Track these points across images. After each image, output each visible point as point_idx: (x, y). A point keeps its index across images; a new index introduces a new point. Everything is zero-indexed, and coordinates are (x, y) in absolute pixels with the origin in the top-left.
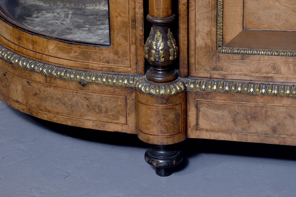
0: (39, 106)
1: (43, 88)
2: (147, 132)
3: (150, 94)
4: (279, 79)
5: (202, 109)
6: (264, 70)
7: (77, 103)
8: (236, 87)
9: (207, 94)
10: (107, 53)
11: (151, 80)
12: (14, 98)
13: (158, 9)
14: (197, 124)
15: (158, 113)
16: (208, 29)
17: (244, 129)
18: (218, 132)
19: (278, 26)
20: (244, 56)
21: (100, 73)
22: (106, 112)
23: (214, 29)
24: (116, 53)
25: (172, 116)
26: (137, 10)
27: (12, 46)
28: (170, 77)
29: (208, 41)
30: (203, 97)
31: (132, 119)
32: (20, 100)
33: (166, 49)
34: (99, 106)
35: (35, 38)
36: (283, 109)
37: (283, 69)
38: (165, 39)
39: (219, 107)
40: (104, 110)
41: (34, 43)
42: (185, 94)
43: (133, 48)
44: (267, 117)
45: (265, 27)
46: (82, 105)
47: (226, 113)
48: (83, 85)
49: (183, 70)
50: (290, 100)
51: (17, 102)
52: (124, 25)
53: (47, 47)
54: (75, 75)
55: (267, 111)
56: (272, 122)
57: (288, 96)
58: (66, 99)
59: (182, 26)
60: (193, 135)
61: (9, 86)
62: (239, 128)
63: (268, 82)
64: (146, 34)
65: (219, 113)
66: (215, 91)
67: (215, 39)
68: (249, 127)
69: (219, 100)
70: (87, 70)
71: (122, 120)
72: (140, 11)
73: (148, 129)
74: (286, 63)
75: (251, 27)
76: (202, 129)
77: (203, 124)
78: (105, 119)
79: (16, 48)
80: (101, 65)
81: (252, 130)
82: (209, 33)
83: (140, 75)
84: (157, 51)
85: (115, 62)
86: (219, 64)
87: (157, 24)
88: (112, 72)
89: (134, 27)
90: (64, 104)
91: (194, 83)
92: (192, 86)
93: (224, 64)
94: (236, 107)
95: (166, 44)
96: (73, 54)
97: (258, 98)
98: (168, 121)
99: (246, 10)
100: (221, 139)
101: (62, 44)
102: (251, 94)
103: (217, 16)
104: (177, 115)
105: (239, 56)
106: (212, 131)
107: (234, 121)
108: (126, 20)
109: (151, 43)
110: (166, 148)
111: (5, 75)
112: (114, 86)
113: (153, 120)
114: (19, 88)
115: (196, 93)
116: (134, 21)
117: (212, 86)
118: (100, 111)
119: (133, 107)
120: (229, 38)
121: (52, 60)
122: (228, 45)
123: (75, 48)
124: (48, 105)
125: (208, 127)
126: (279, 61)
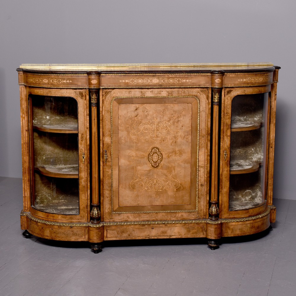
0: (55, 236)
1: (57, 230)
2: (93, 239)
3: (94, 227)
4: (129, 220)
5: (108, 231)
6: (125, 218)
7: (69, 233)
8: (118, 223)
9: (109, 226)
10: (78, 217)
11: (92, 223)
12: (46, 235)
13: (95, 202)
14: (107, 236)
15: (96, 233)
16: (109, 207)
17: (120, 236)
18: (113, 238)
19: (128, 205)
20: (119, 214)
21: (76, 223)
22: (79, 235)
23: (111, 207)
24: (81, 216)
25: (100, 233)
26: (88, 203)
27: (44, 219)
28: (99, 222)
29: (109, 210)
30: (108, 227)
31: (87, 236)
32: (48, 235)
33: (98, 213)
34: (76, 233)
35: (54, 215)
36: (131, 229)
37: (130, 217)
38: (97, 210)
39: (113, 230)
40: (78, 234)
41: (53, 216)
42: (103, 227)
43: (86, 214)
44: (127, 231)
45: (125, 205)
46: (71, 234)
47: (115, 231)
48: (71, 227)
49: (102, 220)
50: (133, 226)
51: (47, 236)
52: (84, 208)
53: (58, 217)
54: (69, 225)
55: (127, 230)
56: (129, 233)
57: (133, 225)
58: (65, 232)
59: (102, 206)
60: (106, 239)
61: (44, 231)
62: (119, 236)
63: (126, 221)
64: (91, 209)
65: (113, 232)
66: (112, 225)
67: (111, 210)
68: (122, 235)
69: (113, 228)
70: (71, 222)
71: (84, 237)
72: (89, 203)
73: (93, 238)
74: (131, 215)
75: (121, 206)
76: (108, 237)
77: (108, 236)
78: (78, 237)
79: (46, 219)
80: (76, 220)
81: (123, 236)
82: (109, 208)
83: (89, 222)
84: (95, 214)
85: (81, 219)
86: (112, 217)
87: (95, 206)
88: (80, 223)
89: (87, 208)
90: (65, 234)
91: (106, 223)
92: (105, 224)
93: (113, 217)
94: (118, 229)
95: (98, 212)
96: (67, 218)
97: (124, 226)
98: (99, 235)
99: (119, 201)
100: (114, 240)
101: (63, 216)
102: (123, 225)
103: (111, 203)
104: (102, 233)
105: (118, 214)
106: (112, 237)
107: (118, 234)
108: (84, 206)
109: (93, 212)
110: (97, 244)
111: (42, 228)
112: (81, 226)
113: (95, 235)
114: (48, 231)
115: (107, 226)
116: (87, 206)
117: (111, 224)
118: (77, 235)
119: (87, 233)
120: (115, 209)
121: (59, 221)
122: (114, 211)
123: (68, 216)
124: (59, 235)
125: (110, 236)
126: (129, 215)
